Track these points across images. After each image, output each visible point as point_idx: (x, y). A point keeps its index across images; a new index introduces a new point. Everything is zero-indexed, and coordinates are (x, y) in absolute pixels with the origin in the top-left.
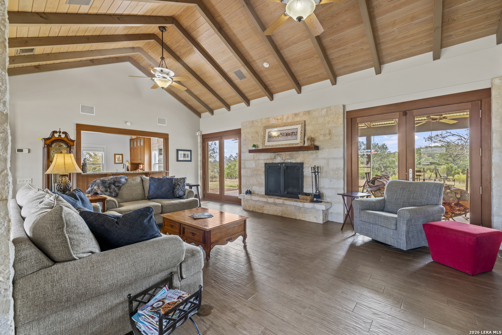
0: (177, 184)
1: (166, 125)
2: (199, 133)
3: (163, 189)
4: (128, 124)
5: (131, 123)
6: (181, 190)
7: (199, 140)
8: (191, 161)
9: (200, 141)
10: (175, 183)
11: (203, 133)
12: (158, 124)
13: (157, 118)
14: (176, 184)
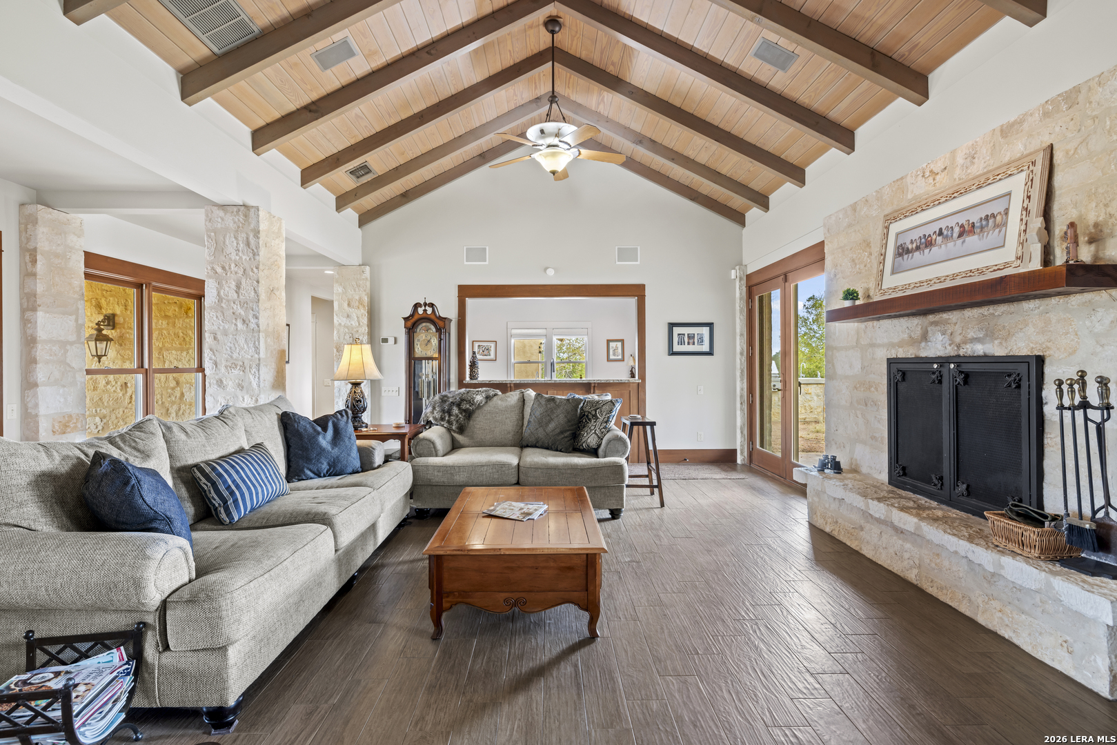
0: (593, 416)
1: (638, 263)
2: (738, 271)
3: (552, 426)
4: (551, 272)
5: (556, 270)
6: (595, 433)
7: (739, 291)
8: (710, 353)
9: (741, 294)
10: (589, 412)
11: (750, 271)
12: (618, 263)
13: (617, 248)
14: (590, 416)
